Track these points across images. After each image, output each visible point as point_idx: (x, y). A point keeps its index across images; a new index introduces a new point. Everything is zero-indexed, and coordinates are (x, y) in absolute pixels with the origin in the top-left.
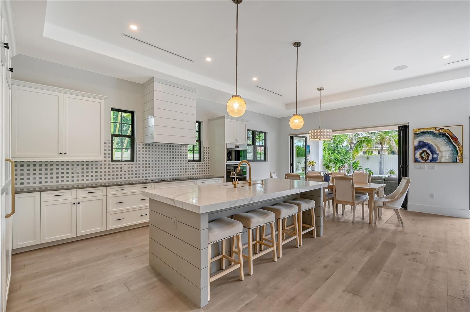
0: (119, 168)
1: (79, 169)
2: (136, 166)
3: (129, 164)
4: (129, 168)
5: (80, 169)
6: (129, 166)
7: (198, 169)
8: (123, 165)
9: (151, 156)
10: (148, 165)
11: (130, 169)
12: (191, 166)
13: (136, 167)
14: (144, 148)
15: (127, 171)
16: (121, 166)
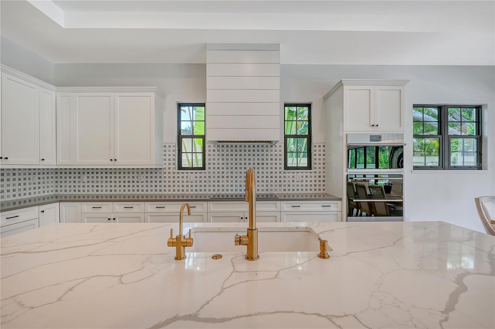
0: (185, 177)
1: (143, 178)
2: (205, 175)
3: (196, 173)
4: (196, 177)
5: (145, 177)
6: (196, 175)
7: (302, 181)
8: (189, 174)
9: (225, 162)
10: (220, 175)
11: (198, 179)
12: (289, 177)
13: (205, 177)
14: (216, 151)
15: (194, 182)
16: (187, 175)
